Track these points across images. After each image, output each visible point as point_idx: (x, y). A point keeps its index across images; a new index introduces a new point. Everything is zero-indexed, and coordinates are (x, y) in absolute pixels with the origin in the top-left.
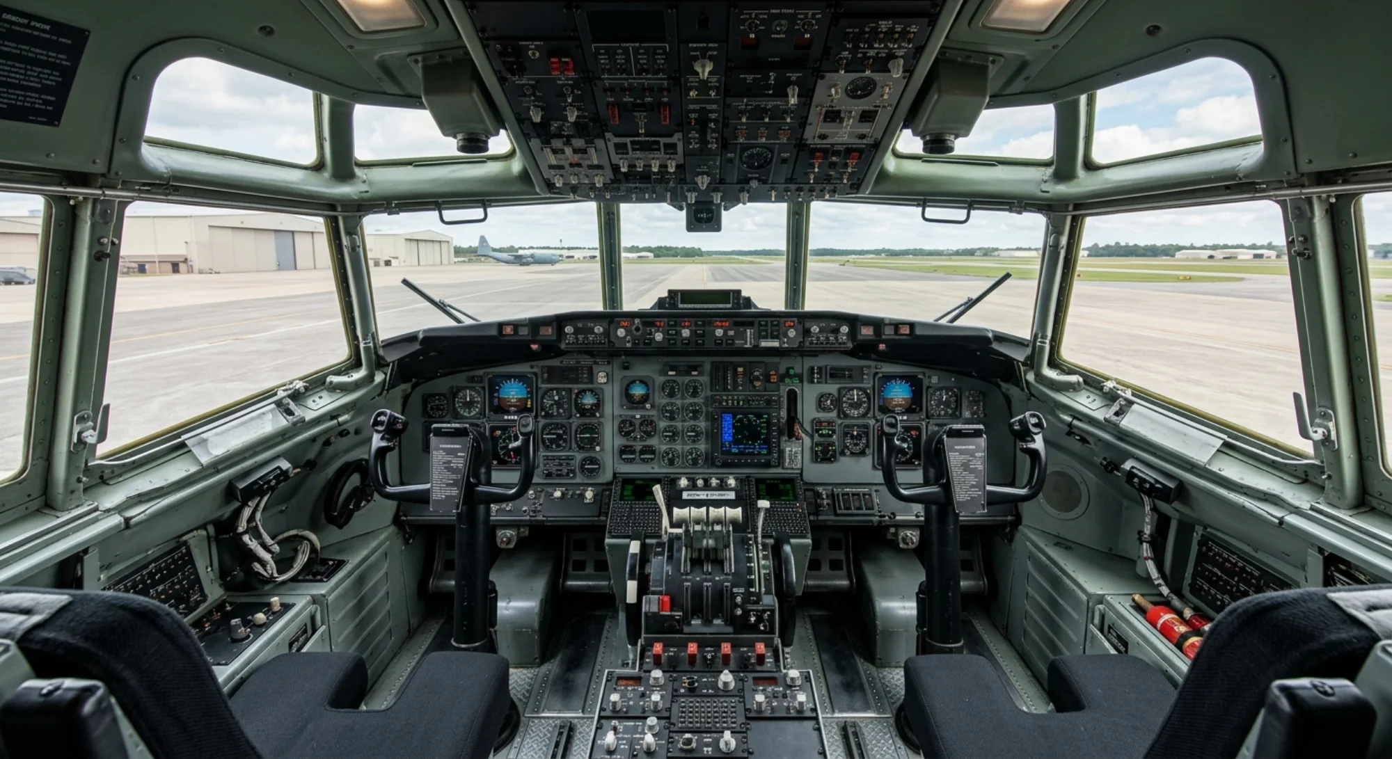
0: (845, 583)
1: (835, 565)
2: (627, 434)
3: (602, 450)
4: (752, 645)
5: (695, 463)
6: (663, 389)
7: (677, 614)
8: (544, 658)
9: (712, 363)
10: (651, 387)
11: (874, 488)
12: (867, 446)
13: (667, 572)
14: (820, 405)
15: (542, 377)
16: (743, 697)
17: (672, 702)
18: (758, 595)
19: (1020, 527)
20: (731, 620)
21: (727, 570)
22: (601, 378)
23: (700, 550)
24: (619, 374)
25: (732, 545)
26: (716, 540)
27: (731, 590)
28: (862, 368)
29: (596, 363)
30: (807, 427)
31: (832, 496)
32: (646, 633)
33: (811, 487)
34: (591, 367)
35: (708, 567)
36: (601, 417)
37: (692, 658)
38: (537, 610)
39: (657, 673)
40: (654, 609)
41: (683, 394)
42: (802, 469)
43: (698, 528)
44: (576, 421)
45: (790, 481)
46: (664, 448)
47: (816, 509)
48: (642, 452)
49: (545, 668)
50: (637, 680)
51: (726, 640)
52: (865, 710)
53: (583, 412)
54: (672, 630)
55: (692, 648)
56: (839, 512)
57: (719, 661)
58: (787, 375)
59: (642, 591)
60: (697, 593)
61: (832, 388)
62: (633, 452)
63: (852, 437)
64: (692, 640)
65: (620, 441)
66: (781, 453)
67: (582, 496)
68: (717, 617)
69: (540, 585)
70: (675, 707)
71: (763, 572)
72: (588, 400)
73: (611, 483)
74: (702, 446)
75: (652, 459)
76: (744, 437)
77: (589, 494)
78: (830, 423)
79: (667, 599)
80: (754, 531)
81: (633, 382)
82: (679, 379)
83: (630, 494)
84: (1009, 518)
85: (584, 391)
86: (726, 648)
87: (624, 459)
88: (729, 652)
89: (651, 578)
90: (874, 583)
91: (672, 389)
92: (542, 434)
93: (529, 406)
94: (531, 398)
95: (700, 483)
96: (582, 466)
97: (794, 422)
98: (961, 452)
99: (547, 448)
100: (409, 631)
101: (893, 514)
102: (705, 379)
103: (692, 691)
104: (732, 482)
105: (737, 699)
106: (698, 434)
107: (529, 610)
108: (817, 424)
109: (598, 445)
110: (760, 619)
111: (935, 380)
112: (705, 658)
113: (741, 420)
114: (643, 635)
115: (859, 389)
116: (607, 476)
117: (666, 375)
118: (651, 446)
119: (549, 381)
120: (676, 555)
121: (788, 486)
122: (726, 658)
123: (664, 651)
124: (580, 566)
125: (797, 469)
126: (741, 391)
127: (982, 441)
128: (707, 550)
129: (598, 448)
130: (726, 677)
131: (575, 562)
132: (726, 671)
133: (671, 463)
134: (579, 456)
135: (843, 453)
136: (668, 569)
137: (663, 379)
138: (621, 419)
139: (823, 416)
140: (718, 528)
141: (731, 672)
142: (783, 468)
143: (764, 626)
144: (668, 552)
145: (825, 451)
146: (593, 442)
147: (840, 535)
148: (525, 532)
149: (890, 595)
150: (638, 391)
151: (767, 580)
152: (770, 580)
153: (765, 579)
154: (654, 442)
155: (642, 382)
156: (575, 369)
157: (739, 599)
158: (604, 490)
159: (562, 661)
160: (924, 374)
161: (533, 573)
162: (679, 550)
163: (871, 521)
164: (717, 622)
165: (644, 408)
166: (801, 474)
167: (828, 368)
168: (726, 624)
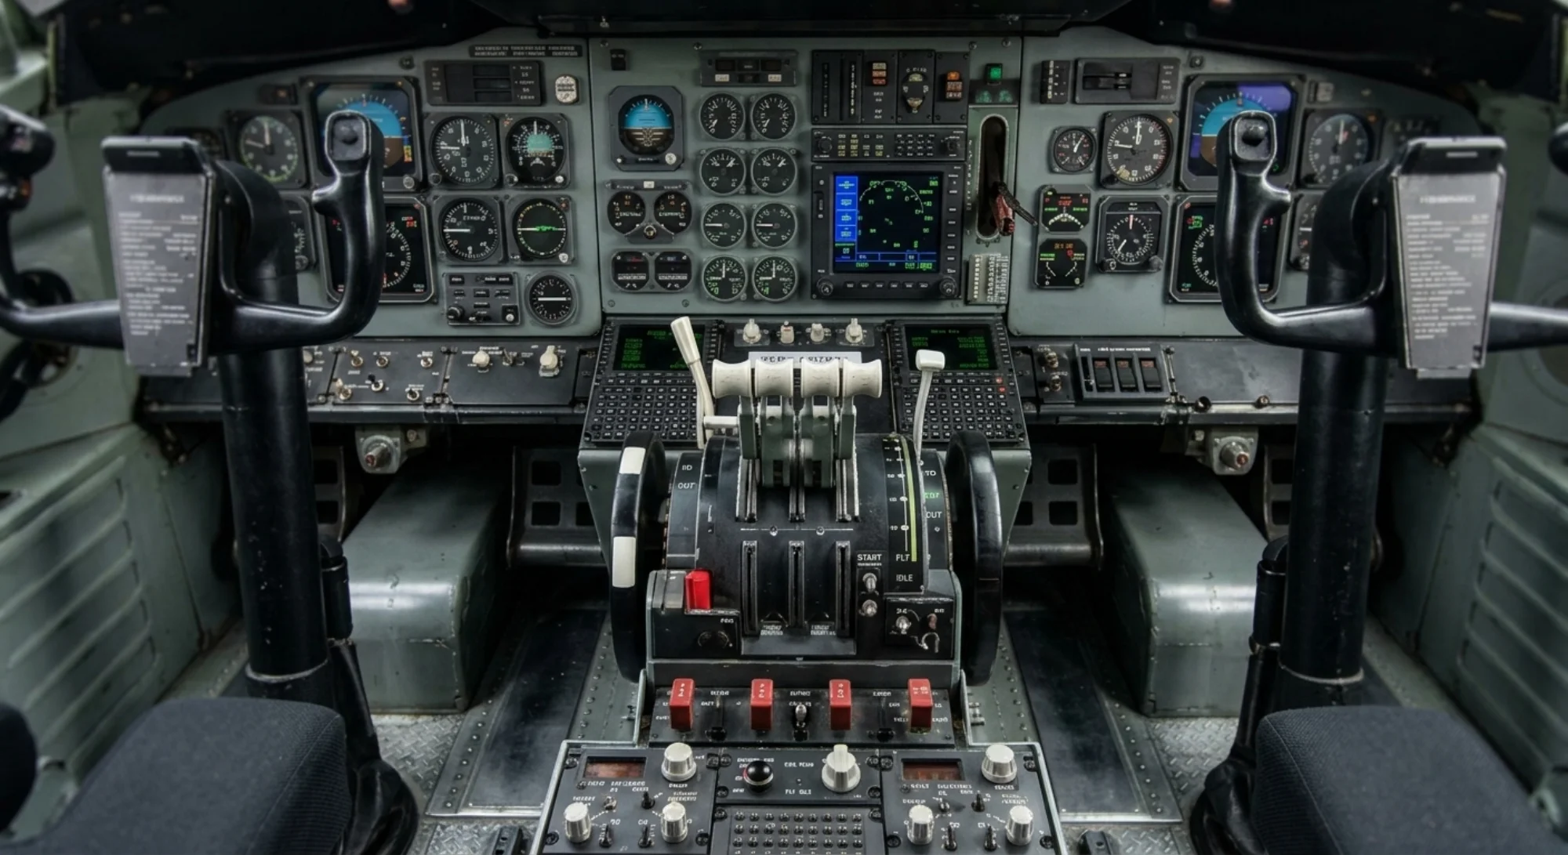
0: (1085, 548)
1: (1062, 514)
2: (626, 227)
3: (574, 262)
4: (898, 684)
5: (776, 291)
6: (705, 120)
7: (728, 614)
8: (475, 694)
9: (815, 54)
10: (676, 112)
11: (1164, 345)
12: (1156, 249)
13: (704, 516)
14: (1055, 156)
15: (429, 86)
16: (881, 808)
17: (714, 820)
18: (916, 569)
19: (1482, 429)
20: (852, 627)
21: (842, 509)
22: (564, 89)
23: (779, 465)
24: (606, 81)
25: (855, 455)
26: (818, 441)
27: (854, 559)
28: (1158, 63)
29: (549, 53)
30: (1026, 204)
31: (1074, 364)
32: (654, 657)
33: (1026, 347)
34: (540, 65)
35: (799, 505)
36: (564, 185)
37: (761, 716)
38: (452, 602)
39: (678, 752)
40: (674, 602)
41: (748, 129)
42: (1007, 306)
43: (774, 411)
44: (514, 195)
45: (984, 330)
46: (707, 256)
47: (1037, 390)
48: (662, 266)
49: (477, 714)
50: (632, 763)
51: (839, 674)
52: (1127, 809)
53: (528, 174)
54: (714, 648)
55: (763, 692)
56: (1087, 395)
57: (825, 718)
58: (985, 82)
59: (649, 558)
60: (774, 567)
61: (1087, 115)
62: (642, 267)
63: (1123, 231)
64: (761, 673)
65: (612, 242)
66: (965, 269)
67: (534, 363)
68: (818, 620)
69: (461, 551)
70: (720, 830)
71: (926, 516)
72: (537, 145)
73: (595, 336)
74: (791, 254)
75: (683, 284)
76: (884, 230)
77: (549, 359)
78: (1076, 199)
79: (702, 577)
80: (907, 429)
81: (638, 100)
82: (742, 92)
83: (638, 358)
84: (1460, 409)
85: (528, 122)
86: (840, 693)
87: (622, 283)
88: (849, 703)
89: (667, 531)
90: (1148, 549)
91: (723, 114)
92: (442, 225)
93: (408, 159)
94: (411, 142)
95: (787, 334)
96: (533, 297)
97: (995, 194)
98: (1437, 211)
99: (455, 256)
100: (201, 641)
101: (1205, 400)
102: (798, 94)
103: (760, 791)
104: (855, 331)
105: (867, 812)
106: (786, 225)
107: (438, 601)
108: (1050, 199)
109: (563, 250)
110: (920, 626)
111: (1325, 94)
112: (792, 716)
113: (878, 192)
114: (650, 661)
115: (1151, 117)
116: (587, 320)
117: (709, 82)
118: (679, 254)
119: (450, 100)
120: (722, 478)
121: (980, 341)
122: (840, 718)
123: (697, 696)
124: (547, 514)
125: (998, 305)
126: (879, 123)
127: (1493, 183)
128: (797, 467)
129: (563, 257)
130: (841, 760)
131: (537, 507)
132: (841, 749)
133: (725, 291)
134: (526, 275)
135: (1100, 268)
136: (704, 507)
137: (705, 93)
138: (614, 192)
139: (1063, 181)
140: (819, 410)
141: (851, 746)
142: (967, 303)
143: (930, 641)
144: (706, 471)
145: (1063, 261)
146: (555, 242)
147: (1073, 455)
148: (419, 439)
149: (1180, 572)
150: (646, 121)
151: (937, 538)
152: (942, 534)
153: (931, 533)
154: (687, 243)
155: (653, 99)
156: (503, 71)
157: (871, 583)
158: (582, 352)
159: (512, 701)
160: (1302, 78)
161: (446, 528)
162: (732, 465)
163: (1157, 417)
164: (820, 631)
165: (660, 163)
166: (1005, 316)
167: (1081, 65)
168: (841, 636)
